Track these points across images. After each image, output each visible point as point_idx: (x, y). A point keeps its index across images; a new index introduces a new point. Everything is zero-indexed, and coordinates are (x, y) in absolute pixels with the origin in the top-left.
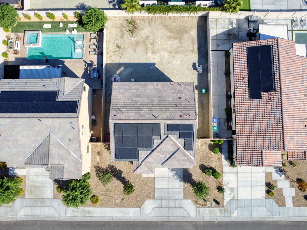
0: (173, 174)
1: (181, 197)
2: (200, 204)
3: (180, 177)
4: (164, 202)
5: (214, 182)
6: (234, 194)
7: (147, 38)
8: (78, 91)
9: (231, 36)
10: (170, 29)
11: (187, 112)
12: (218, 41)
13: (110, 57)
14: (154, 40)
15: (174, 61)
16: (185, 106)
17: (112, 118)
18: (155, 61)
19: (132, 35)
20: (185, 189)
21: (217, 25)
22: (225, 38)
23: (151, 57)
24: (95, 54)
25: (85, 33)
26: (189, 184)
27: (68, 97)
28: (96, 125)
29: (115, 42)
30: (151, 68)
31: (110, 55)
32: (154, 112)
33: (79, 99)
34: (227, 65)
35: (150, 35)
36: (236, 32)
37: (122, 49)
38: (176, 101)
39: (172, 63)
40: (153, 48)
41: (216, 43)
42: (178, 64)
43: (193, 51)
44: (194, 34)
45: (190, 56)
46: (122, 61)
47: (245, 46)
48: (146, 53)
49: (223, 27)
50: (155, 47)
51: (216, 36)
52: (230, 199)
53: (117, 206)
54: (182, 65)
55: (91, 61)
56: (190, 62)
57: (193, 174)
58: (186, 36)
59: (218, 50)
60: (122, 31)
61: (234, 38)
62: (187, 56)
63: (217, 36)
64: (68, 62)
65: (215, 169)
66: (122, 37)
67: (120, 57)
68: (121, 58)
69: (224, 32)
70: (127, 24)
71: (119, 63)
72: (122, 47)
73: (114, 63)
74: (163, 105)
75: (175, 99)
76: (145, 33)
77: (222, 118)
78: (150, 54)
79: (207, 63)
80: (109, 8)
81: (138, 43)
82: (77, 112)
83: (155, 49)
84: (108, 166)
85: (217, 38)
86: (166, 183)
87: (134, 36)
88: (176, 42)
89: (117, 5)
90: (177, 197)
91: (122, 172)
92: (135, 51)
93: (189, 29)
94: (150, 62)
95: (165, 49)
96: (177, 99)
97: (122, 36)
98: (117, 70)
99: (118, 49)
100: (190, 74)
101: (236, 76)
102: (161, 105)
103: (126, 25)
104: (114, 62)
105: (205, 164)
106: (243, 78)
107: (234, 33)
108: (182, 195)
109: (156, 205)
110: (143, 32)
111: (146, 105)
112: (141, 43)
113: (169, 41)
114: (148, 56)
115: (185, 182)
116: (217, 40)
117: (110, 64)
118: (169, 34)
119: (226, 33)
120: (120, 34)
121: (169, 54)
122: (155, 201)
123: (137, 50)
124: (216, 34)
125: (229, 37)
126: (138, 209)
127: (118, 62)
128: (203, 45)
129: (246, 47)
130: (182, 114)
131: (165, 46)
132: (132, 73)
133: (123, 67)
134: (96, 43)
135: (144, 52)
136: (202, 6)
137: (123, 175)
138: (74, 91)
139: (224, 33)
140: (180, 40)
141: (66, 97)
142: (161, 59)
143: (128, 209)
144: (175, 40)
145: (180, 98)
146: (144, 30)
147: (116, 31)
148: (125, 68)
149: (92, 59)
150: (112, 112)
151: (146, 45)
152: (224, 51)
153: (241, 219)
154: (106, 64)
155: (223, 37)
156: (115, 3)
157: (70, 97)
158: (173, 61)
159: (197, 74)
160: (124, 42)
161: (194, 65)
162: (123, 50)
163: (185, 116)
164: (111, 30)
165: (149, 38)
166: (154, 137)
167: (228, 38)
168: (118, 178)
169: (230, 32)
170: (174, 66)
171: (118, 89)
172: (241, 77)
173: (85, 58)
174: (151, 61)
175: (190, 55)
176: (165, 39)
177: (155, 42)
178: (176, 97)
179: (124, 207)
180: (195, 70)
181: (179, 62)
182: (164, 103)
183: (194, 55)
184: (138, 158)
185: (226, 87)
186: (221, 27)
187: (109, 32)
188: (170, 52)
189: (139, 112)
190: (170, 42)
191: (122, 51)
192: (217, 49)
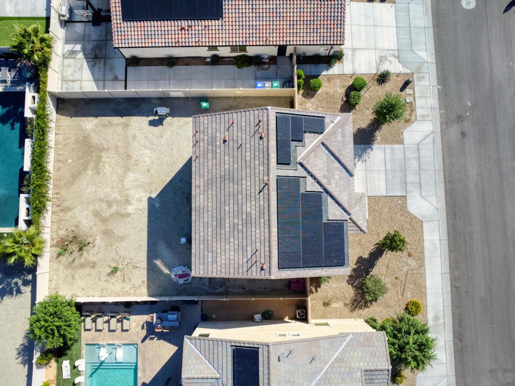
0: (360, 162)
1: (400, 147)
2: (411, 115)
3: (365, 150)
4: (411, 178)
5: (370, 89)
6: (390, 56)
7: (96, 214)
8: (211, 347)
9: (98, 53)
10: (80, 169)
11: (252, 127)
12: (106, 79)
13: (134, 289)
14: (102, 201)
15: (145, 162)
16: (239, 130)
17: (267, 274)
18: (145, 197)
19: (91, 245)
20: (386, 141)
21: (76, 79)
22: (102, 66)
23: (136, 206)
24: (128, 320)
25: (83, 342)
26: (376, 134)
27: (225, 369)
28: (273, 312)
29: (103, 279)
30: (157, 205)
31: (130, 289)
32: (253, 190)
33: (229, 344)
34: (155, 63)
35: (91, 208)
36: (91, 46)
37: (118, 264)
38: (231, 148)
39: (149, 166)
40: (118, 202)
41: (111, 82)
42: (152, 154)
43: (126, 126)
44: (91, 123)
45: (136, 130)
46: (144, 264)
47: (120, 24)
48: (128, 215)
49: (79, 69)
50: (115, 198)
51: (97, 82)
52: (399, 62)
53: (422, 265)
54: (154, 146)
55: (143, 328)
56: (148, 131)
57: (358, 127)
58: (95, 139)
59: (124, 78)
60: (82, 266)
61: (102, 48)
62: (134, 137)
63: (96, 80)
64: (144, 376)
65: (347, 87)
66: (94, 265)
67: (134, 267)
68: (137, 265)
69: (89, 66)
70: (67, 255)
71: (148, 269)
72: (113, 265)
73: (148, 279)
74: (240, 174)
75: (227, 150)
76: (87, 218)
77: (255, 74)
78: (130, 209)
79: (150, 99)
80: (30, 294)
81: (107, 233)
82: (257, 346)
83: (119, 198)
84: (350, 286)
85: (101, 80)
86: (376, 175)
87: (92, 242)
88: (107, 157)
89: (25, 276)
90: (399, 155)
91: (360, 258)
92: (122, 238)
93: (82, 133)
94: (147, 208)
95: (121, 178)
96: (227, 146)
97: (92, 265)
98: (161, 272)
99: (119, 273)
100: (172, 131)
101: (178, 42)
102: (240, 177)
103: (70, 258)
104: (145, 279)
105: (340, 106)
106: (182, 29)
107: (92, 49)
108: (396, 146)
109: (416, 193)
110: (84, 222)
111: (240, 206)
112: (107, 225)
113: (103, 172)
114: (134, 211)
115: (374, 141)
116: (104, 81)
117: (149, 287)
118: (90, 172)
119: (92, 63)
120: (88, 270)
121: (130, 170)
122: (408, 195)
123: (121, 235)
124: (94, 82)
125: (101, 58)
126: (426, 226)
127: (145, 272)
128: (114, 106)
129: (122, 22)
130: (257, 136)
131: (114, 178)
132: (168, 243)
133: (155, 261)
134: (106, 318)
135: (126, 220)
136: (36, 105)
137: (366, 256)
138: (211, 356)
139: (92, 68)
140: (102, 150)
141: (225, 374)
142: (141, 186)
143: (426, 244)
144: (103, 159)
145: (225, 141)
146: (82, 220)
147: (80, 277)
148: (157, 257)
149: (138, 324)
150: (254, 274)
151: (112, 216)
152: (128, 68)
153: (431, 46)
154: (149, 296)
155: (100, 68)
156: (20, 282)
157: (225, 365)
158: (144, 164)
159: (171, 118)
160: (105, 260)
161: (153, 123)
162: (120, 263)
163: (261, 131)
164: (79, 288)
165: (97, 211)
166: (302, 191)
167: (102, 60)
168: (372, 265)
169: (90, 56)
170: (155, 162)
171: (206, 265)
172: (180, 32)
173: (137, 339)
174: (144, 205)
175: (134, 131)
176: (101, 179)
177: (106, 199)
178: (222, 148)
179: (422, 253)
180: (164, 122)
181: (146, 151)
182: (236, 171)
183: (134, 124)
184: (341, 221)
185: (197, 65)
186: (80, 72)
187: (83, 291)
188: (127, 169)
189: (253, 221)
190: (107, 169)
191: (122, 265)
192: (123, 80)
